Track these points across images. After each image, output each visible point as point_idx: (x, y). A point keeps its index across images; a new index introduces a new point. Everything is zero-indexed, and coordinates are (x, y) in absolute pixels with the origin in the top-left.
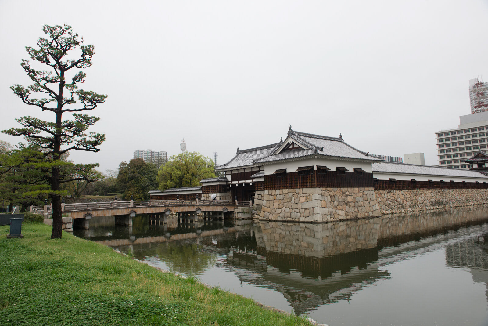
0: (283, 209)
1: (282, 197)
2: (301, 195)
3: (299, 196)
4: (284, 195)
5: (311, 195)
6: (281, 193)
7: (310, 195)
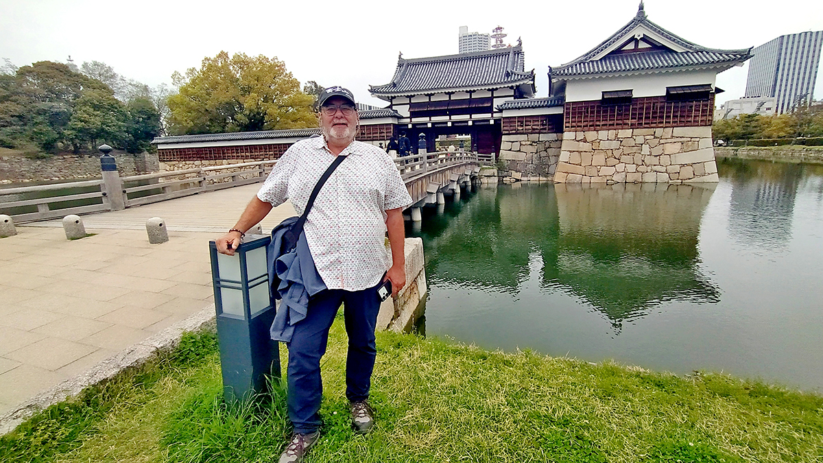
0: (620, 167)
1: (615, 144)
2: (669, 141)
3: (662, 141)
4: (621, 141)
5: (698, 139)
6: (614, 137)
7: (692, 139)
